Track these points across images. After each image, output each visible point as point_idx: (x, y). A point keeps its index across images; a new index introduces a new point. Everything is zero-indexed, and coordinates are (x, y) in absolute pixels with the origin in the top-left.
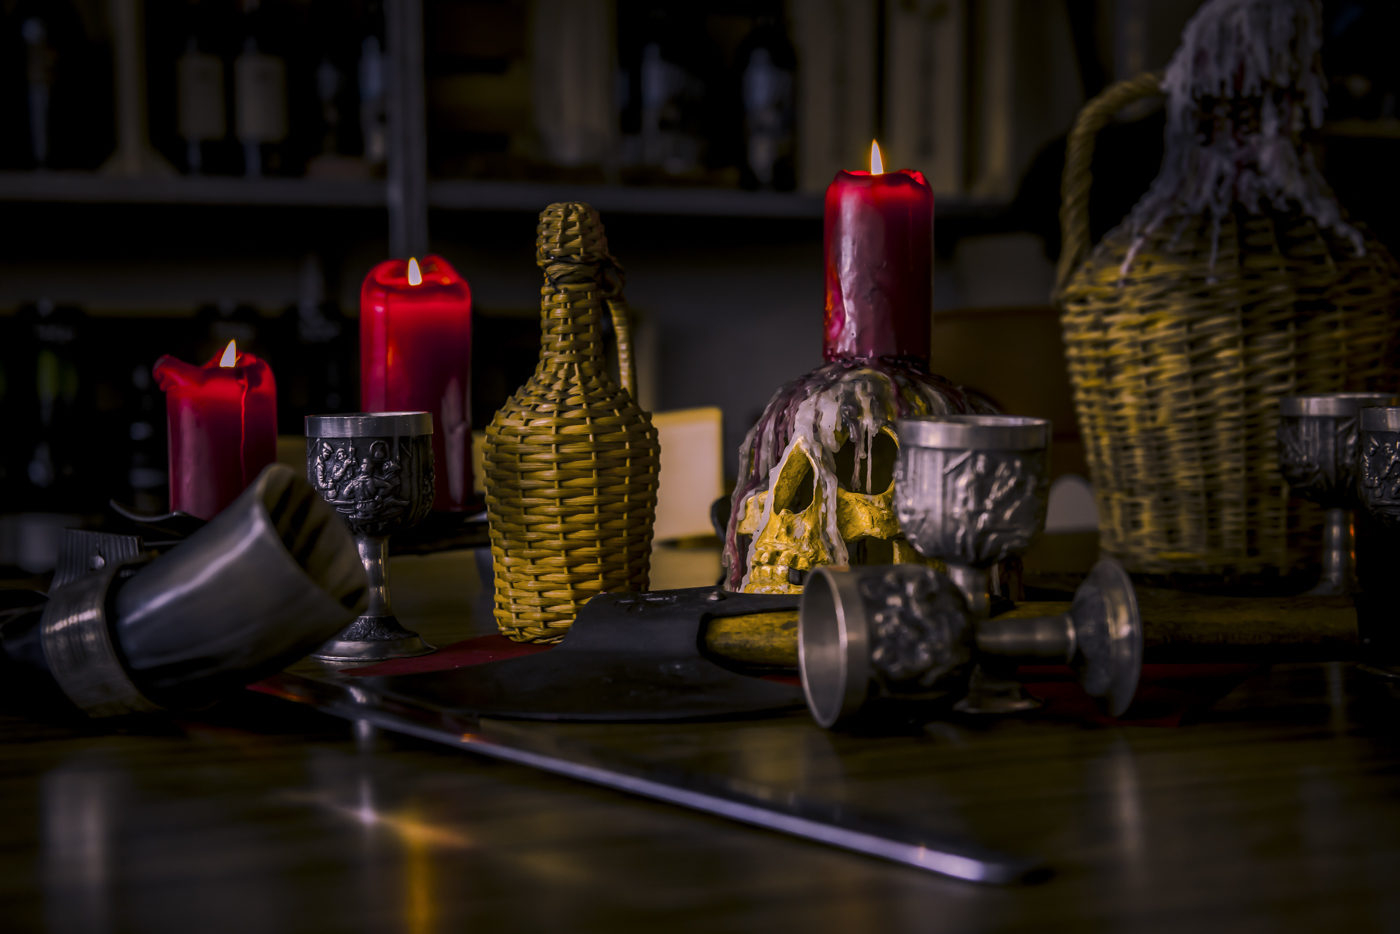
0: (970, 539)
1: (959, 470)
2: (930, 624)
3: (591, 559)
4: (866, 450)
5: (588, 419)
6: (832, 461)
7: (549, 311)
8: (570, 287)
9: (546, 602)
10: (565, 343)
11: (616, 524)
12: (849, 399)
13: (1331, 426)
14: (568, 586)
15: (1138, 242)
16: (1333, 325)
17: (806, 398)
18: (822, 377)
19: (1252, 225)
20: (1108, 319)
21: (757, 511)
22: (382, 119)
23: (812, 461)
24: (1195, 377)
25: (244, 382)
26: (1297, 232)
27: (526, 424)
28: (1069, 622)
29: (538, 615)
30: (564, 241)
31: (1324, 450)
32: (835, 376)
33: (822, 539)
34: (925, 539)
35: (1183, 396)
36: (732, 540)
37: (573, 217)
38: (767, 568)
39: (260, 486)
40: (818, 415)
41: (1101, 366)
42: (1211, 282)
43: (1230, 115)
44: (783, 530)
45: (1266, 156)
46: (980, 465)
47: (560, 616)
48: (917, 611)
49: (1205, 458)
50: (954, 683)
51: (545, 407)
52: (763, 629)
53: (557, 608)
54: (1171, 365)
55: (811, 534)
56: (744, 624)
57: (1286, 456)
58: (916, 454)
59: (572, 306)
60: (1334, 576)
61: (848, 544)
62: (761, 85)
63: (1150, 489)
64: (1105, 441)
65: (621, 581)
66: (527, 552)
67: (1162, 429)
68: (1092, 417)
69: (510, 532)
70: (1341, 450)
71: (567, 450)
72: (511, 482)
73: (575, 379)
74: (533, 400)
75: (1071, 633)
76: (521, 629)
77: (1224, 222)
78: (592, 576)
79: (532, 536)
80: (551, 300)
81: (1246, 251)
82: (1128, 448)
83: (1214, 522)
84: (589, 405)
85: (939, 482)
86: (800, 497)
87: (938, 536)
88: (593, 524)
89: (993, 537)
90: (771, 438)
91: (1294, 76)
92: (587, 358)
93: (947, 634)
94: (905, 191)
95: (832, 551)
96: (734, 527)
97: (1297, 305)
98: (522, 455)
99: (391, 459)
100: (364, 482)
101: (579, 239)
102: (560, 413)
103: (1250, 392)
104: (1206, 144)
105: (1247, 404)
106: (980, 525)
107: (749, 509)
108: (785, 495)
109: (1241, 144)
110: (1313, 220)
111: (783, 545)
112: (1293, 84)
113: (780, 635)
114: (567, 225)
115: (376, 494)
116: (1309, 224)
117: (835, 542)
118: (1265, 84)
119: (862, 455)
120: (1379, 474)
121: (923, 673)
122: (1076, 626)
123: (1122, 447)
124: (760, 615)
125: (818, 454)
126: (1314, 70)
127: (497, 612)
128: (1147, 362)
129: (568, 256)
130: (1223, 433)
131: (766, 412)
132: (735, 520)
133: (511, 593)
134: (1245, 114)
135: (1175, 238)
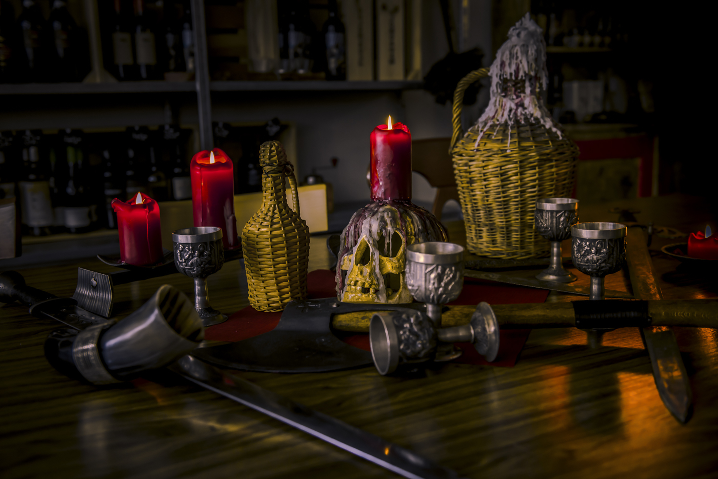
0: (435, 297)
1: (431, 272)
2: (420, 333)
3: (286, 281)
4: (389, 239)
5: (282, 228)
6: (377, 243)
7: (265, 184)
8: (273, 175)
9: (269, 297)
10: (272, 197)
11: (295, 266)
12: (382, 219)
13: (555, 214)
14: (277, 291)
15: (481, 134)
16: (551, 167)
17: (366, 218)
18: (372, 210)
19: (522, 129)
20: (470, 163)
21: (348, 262)
22: (192, 54)
23: (369, 245)
24: (503, 186)
25: (147, 209)
26: (538, 132)
27: (258, 230)
28: (471, 328)
29: (266, 302)
30: (270, 157)
31: (552, 223)
32: (376, 209)
33: (374, 275)
34: (418, 296)
35: (498, 193)
36: (339, 272)
37: (273, 148)
38: (354, 287)
39: (157, 298)
40: (371, 226)
41: (468, 180)
42: (508, 152)
43: (514, 86)
44: (359, 273)
45: (527, 102)
46: (439, 270)
47: (274, 302)
48: (415, 329)
49: (506, 215)
50: (431, 355)
51: (265, 223)
52: (354, 319)
53: (273, 299)
54: (494, 182)
55: (370, 273)
56: (347, 317)
57: (538, 223)
58: (414, 265)
59: (274, 182)
60: (554, 266)
61: (383, 275)
62: (332, 39)
63: (486, 225)
64: (469, 206)
65: (297, 288)
66: (261, 278)
67: (490, 204)
68: (464, 197)
69: (254, 270)
70: (558, 223)
71: (275, 240)
72: (253, 252)
73: (276, 211)
74: (261, 220)
75: (472, 331)
76: (259, 307)
77: (512, 128)
78: (286, 287)
79: (262, 272)
80: (266, 180)
81: (521, 139)
82: (478, 210)
83: (509, 238)
84: (282, 222)
85: (423, 276)
86: (364, 259)
87: (423, 295)
88: (286, 267)
89: (444, 296)
90: (353, 233)
91: (537, 72)
92: (281, 202)
93: (427, 336)
94: (401, 136)
95: (378, 280)
96: (339, 268)
97: (539, 160)
98: (257, 242)
99: (207, 250)
100: (197, 260)
101: (276, 157)
102: (271, 226)
103: (522, 192)
104: (504, 97)
105: (521, 196)
106: (439, 292)
107: (345, 261)
108: (359, 256)
109: (518, 97)
110: (544, 126)
111: (359, 278)
112: (536, 75)
113: (361, 322)
114: (271, 151)
115: (202, 264)
116: (543, 128)
117: (379, 276)
118: (526, 74)
119: (387, 241)
120: (580, 253)
121: (419, 352)
122: (474, 328)
123: (475, 210)
124: (353, 313)
125: (371, 242)
126: (543, 69)
127: (249, 298)
128: (485, 180)
129: (272, 163)
130: (513, 207)
131: (350, 222)
132: (340, 265)
133: (255, 292)
134: (519, 85)
135: (495, 134)
